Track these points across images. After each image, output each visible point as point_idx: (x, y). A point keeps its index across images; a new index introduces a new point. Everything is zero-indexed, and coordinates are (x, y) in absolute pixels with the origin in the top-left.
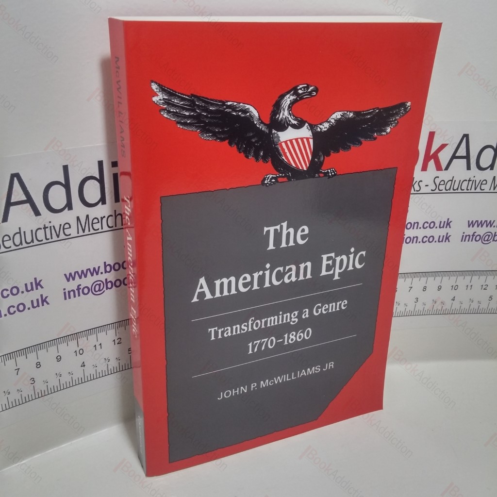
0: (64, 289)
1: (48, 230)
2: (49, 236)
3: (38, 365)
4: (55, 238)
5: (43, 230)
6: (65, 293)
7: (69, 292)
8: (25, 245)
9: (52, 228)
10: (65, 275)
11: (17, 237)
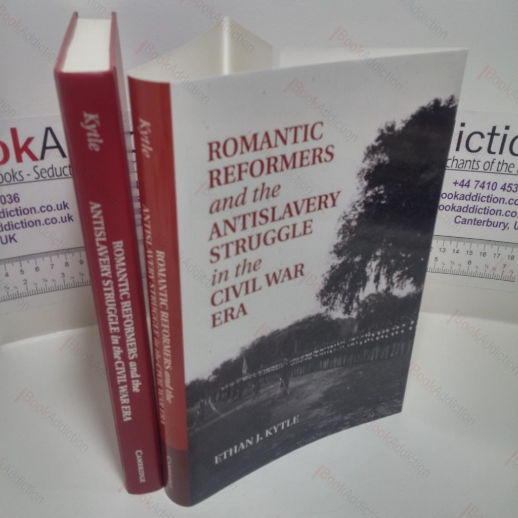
11: (51, 171)
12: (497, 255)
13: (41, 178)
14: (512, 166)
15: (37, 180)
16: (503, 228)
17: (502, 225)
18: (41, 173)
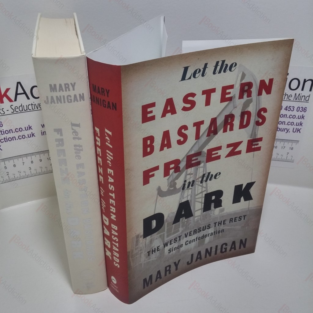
0: (41, 131)
1: (33, 106)
2: (34, 108)
3: (32, 162)
4: (36, 109)
5: (31, 105)
6: (42, 132)
7: (43, 132)
8: (24, 111)
9: (35, 105)
10: (41, 125)
11: (21, 108)
12: (283, 148)
13: (15, 112)
14: (291, 96)
15: (13, 113)
16: (286, 132)
17: (286, 130)
18: (15, 109)
